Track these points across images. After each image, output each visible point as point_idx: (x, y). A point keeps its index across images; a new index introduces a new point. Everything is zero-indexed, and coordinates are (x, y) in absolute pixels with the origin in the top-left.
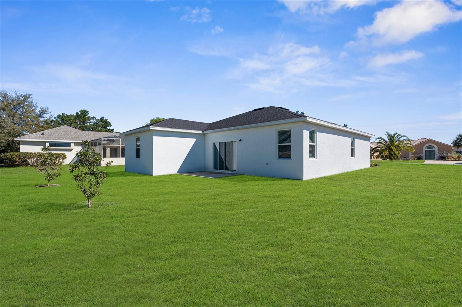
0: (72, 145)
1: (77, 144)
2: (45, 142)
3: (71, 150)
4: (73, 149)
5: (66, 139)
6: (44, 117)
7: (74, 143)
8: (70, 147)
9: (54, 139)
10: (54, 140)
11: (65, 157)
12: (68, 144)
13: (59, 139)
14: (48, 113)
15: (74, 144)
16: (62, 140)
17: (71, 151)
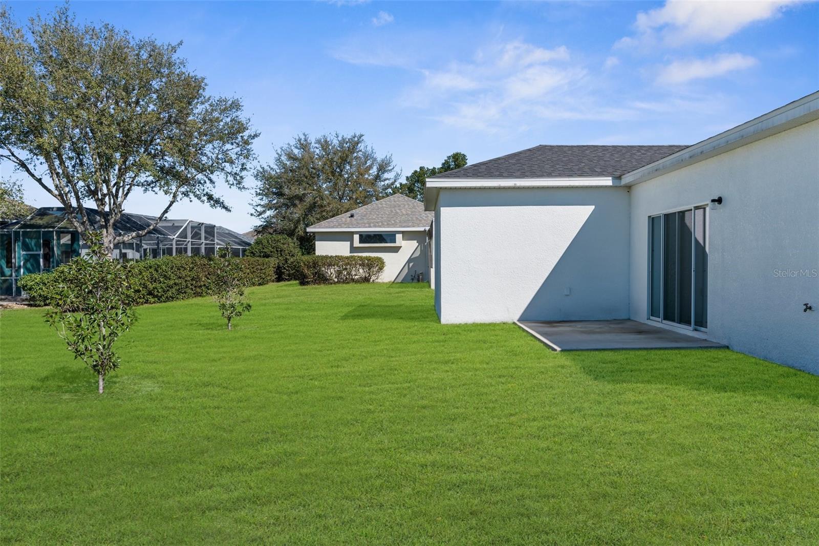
0: (399, 237)
1: (408, 235)
2: (353, 233)
3: (396, 249)
4: (401, 247)
5: (388, 224)
6: (385, 180)
7: (403, 232)
8: (395, 242)
9: (367, 225)
10: (366, 227)
11: (381, 264)
12: (391, 237)
13: (375, 226)
14: (391, 170)
15: (401, 235)
16: (380, 227)
17: (397, 252)
